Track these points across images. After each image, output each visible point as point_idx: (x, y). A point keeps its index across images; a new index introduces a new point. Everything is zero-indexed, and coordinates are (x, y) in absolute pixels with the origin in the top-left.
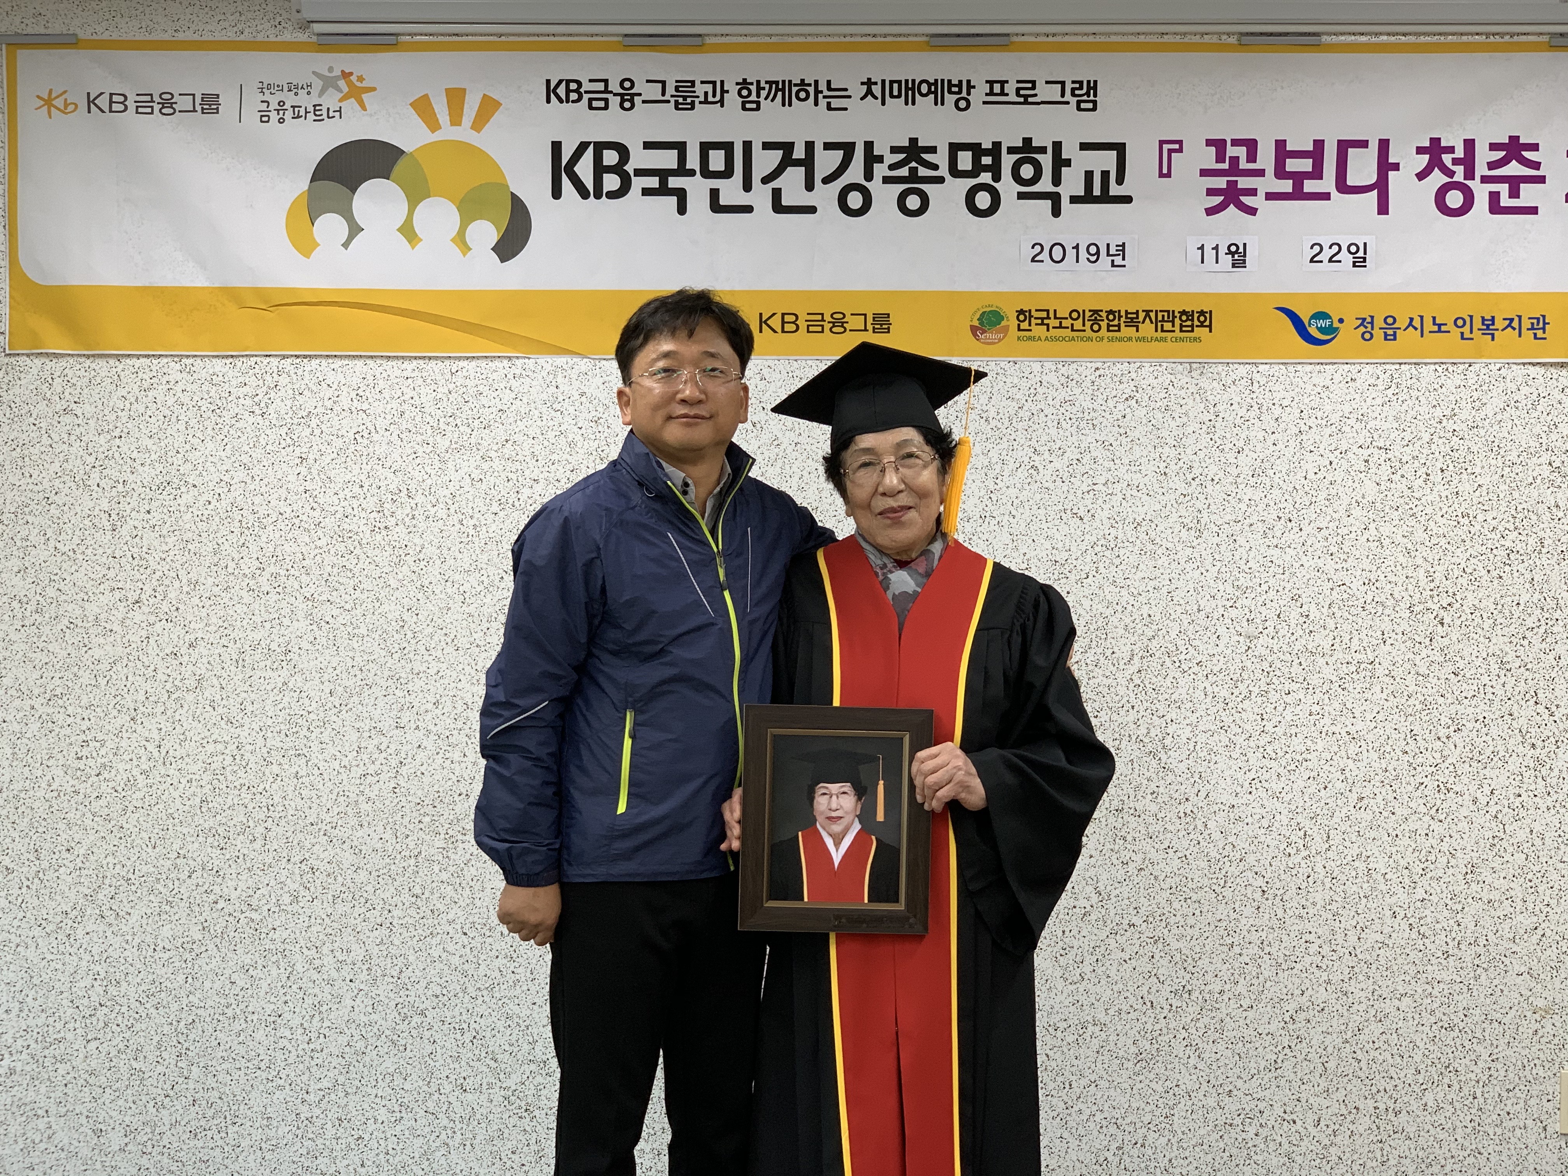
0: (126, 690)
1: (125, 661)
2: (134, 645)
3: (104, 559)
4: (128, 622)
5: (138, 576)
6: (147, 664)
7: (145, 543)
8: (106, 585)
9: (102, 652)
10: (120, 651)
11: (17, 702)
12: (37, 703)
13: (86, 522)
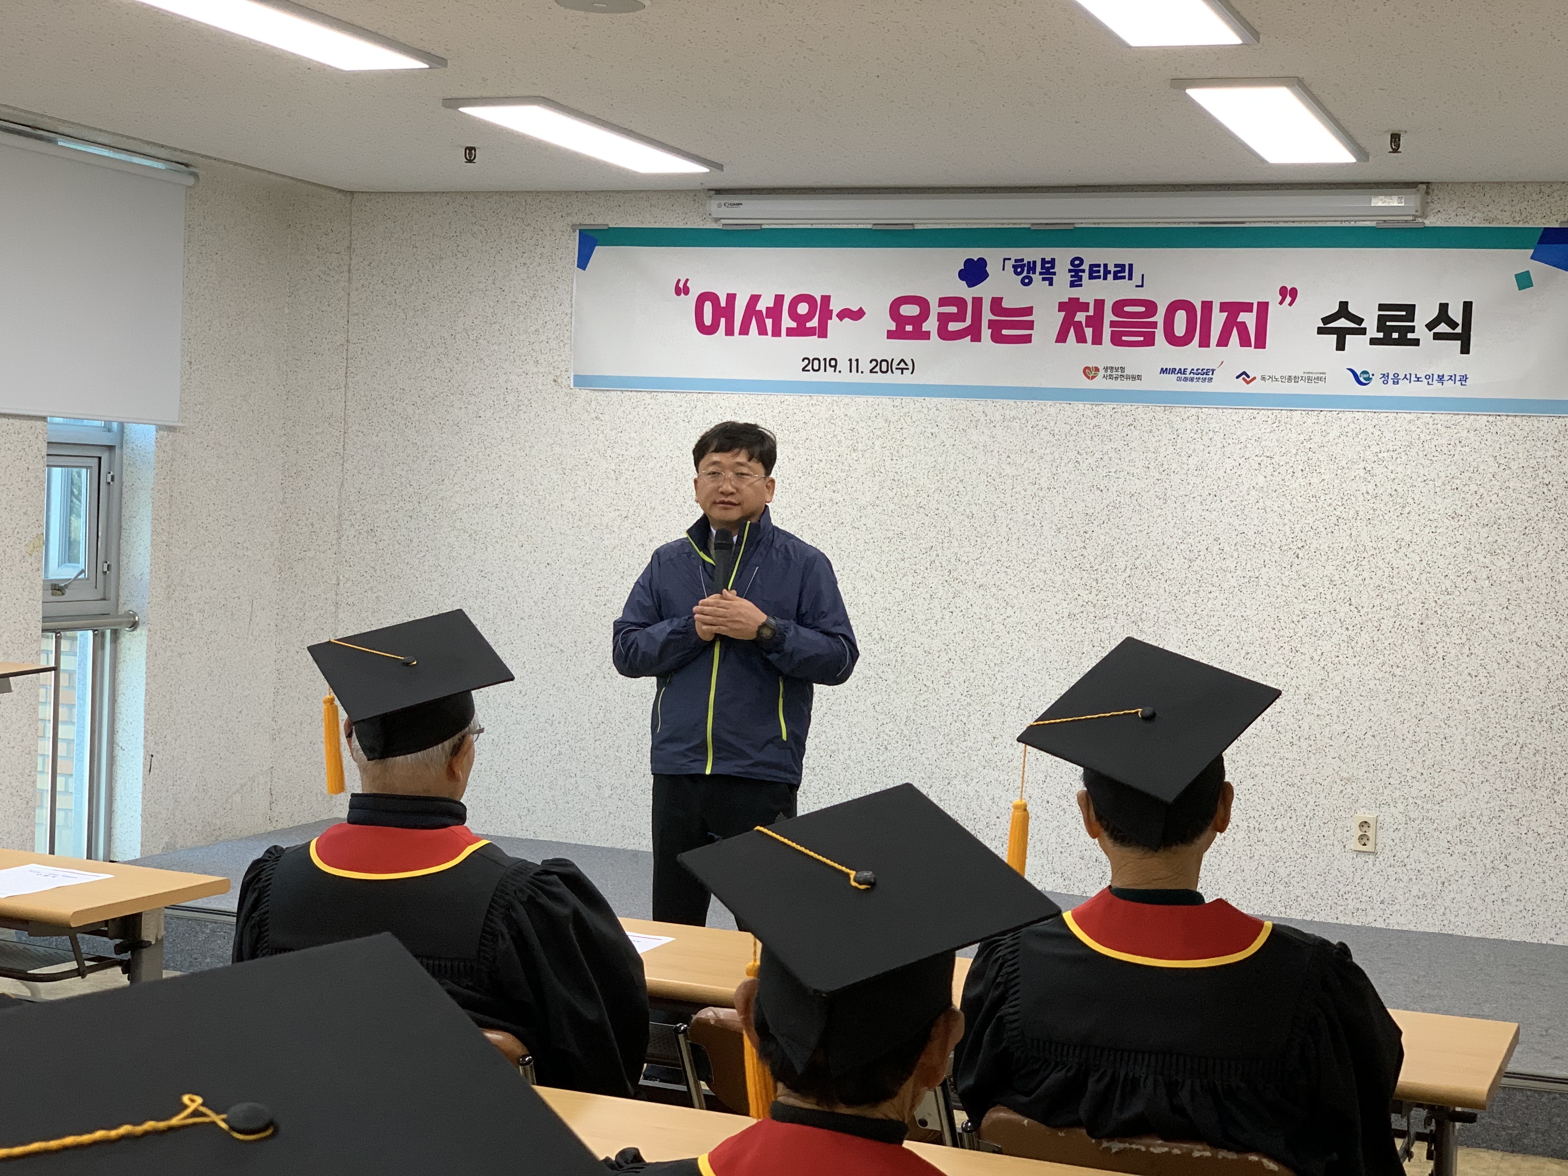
3: (612, 495)
5: (627, 504)
7: (631, 487)
8: (612, 508)
10: (617, 541)
11: (569, 566)
12: (578, 566)
13: (604, 475)
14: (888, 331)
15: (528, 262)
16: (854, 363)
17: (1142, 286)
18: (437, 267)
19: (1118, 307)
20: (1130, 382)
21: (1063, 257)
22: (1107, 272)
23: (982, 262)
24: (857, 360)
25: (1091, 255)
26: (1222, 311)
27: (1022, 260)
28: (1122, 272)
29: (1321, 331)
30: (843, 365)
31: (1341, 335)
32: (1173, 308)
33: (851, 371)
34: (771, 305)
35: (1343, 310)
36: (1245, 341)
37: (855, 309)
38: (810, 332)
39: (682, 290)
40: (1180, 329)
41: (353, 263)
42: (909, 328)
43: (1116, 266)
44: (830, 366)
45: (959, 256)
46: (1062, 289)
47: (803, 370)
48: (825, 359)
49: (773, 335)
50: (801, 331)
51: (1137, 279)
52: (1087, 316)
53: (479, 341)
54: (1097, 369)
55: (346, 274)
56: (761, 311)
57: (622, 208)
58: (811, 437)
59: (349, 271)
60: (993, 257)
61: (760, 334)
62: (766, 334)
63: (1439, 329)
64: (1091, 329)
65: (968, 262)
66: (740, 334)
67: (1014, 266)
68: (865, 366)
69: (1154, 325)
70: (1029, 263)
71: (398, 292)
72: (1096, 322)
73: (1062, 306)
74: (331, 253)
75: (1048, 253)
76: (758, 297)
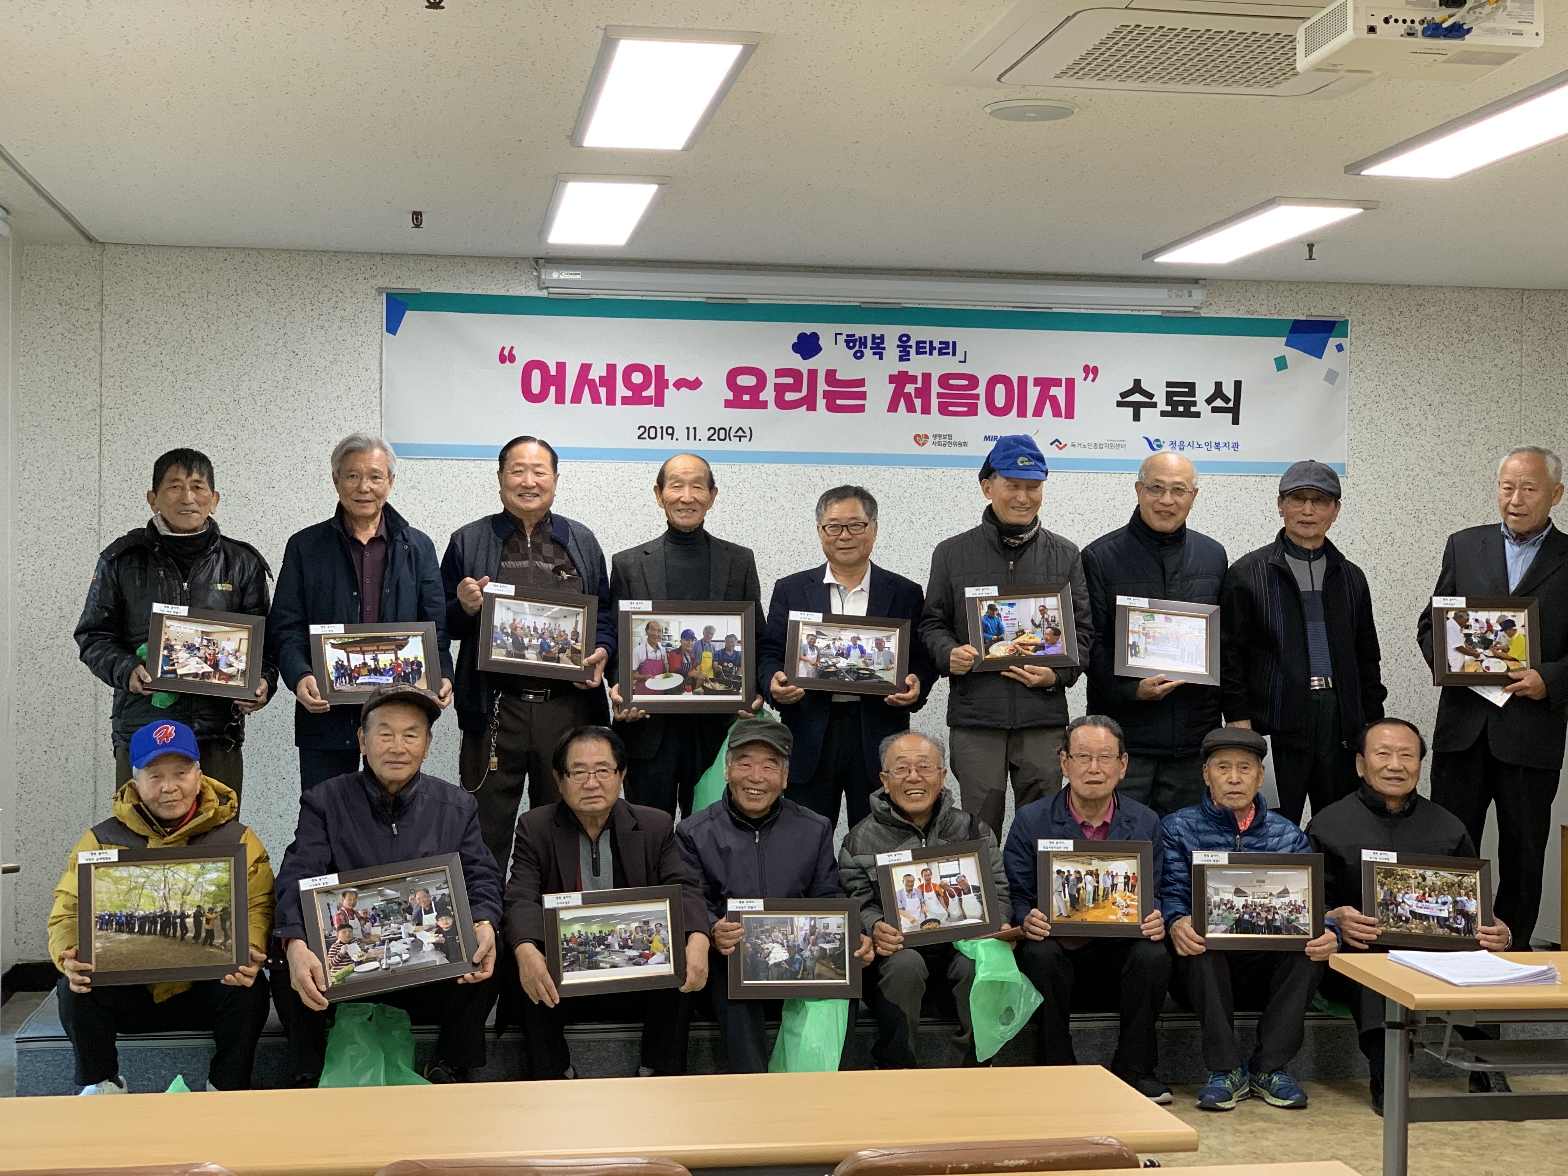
14: (726, 401)
15: (326, 326)
16: (692, 432)
17: (965, 362)
18: (213, 328)
19: (944, 380)
20: (957, 448)
21: (892, 333)
22: (932, 348)
23: (815, 337)
24: (695, 428)
25: (918, 333)
26: (1035, 385)
27: (854, 335)
28: (947, 348)
29: (1120, 404)
30: (680, 433)
31: (1137, 407)
32: (994, 381)
33: (688, 439)
34: (605, 374)
35: (1137, 387)
36: (1056, 413)
37: (692, 378)
38: (647, 401)
39: (507, 357)
40: (1000, 400)
41: (105, 320)
42: (746, 398)
43: (941, 343)
44: (667, 434)
45: (792, 331)
46: (892, 363)
47: (639, 437)
48: (662, 428)
49: (607, 404)
50: (636, 398)
51: (960, 355)
52: (916, 388)
53: (268, 407)
54: (926, 437)
55: (97, 332)
56: (594, 380)
57: (433, 273)
59: (101, 328)
60: (825, 332)
61: (593, 402)
62: (600, 403)
63: (1214, 404)
64: (920, 400)
65: (802, 336)
66: (572, 402)
67: (846, 341)
68: (703, 433)
69: (977, 397)
70: (860, 338)
71: (163, 352)
72: (924, 393)
73: (892, 379)
74: (77, 309)
75: (878, 329)
76: (590, 366)
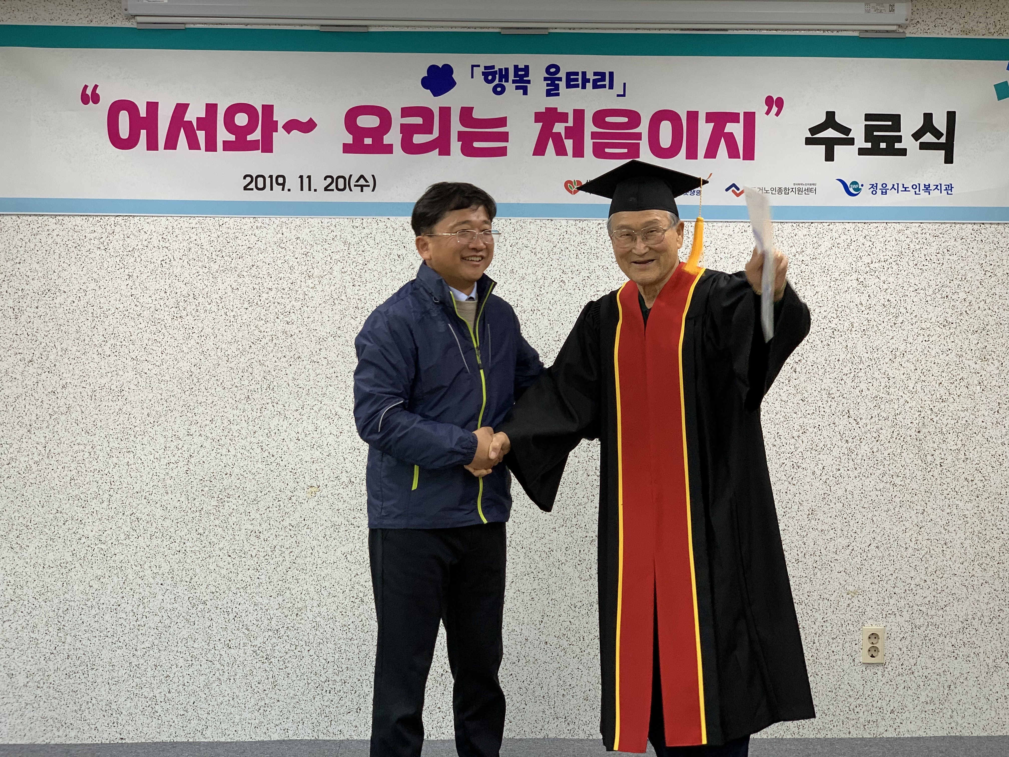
0: (24, 413)
1: (24, 397)
2: (29, 387)
3: (11, 336)
4: (25, 373)
5: (31, 346)
6: (37, 398)
7: (35, 326)
8: (12, 352)
9: (10, 391)
10: (21, 390)
14: (344, 145)
16: (306, 181)
17: (624, 95)
19: (599, 117)
21: (537, 64)
22: (585, 81)
23: (448, 69)
24: (309, 177)
25: (568, 63)
26: (707, 121)
27: (493, 67)
28: (603, 80)
29: (809, 141)
30: (293, 182)
31: (830, 146)
32: (659, 117)
33: (302, 189)
34: (203, 115)
35: (830, 121)
36: (733, 153)
37: (304, 120)
38: (253, 146)
39: (90, 97)
40: (666, 140)
42: (368, 141)
43: (595, 74)
44: (278, 184)
45: (421, 63)
46: (538, 99)
47: (245, 188)
48: (271, 177)
49: (207, 150)
50: (240, 143)
51: (618, 88)
52: (566, 128)
54: (579, 183)
56: (190, 122)
58: (258, 264)
60: (460, 63)
61: (191, 148)
62: (199, 148)
63: (923, 140)
64: (571, 141)
65: (432, 69)
66: (166, 148)
67: (483, 73)
68: (319, 183)
69: (638, 136)
70: (501, 70)
72: (576, 132)
73: (539, 117)
75: (521, 60)
76: (186, 106)
